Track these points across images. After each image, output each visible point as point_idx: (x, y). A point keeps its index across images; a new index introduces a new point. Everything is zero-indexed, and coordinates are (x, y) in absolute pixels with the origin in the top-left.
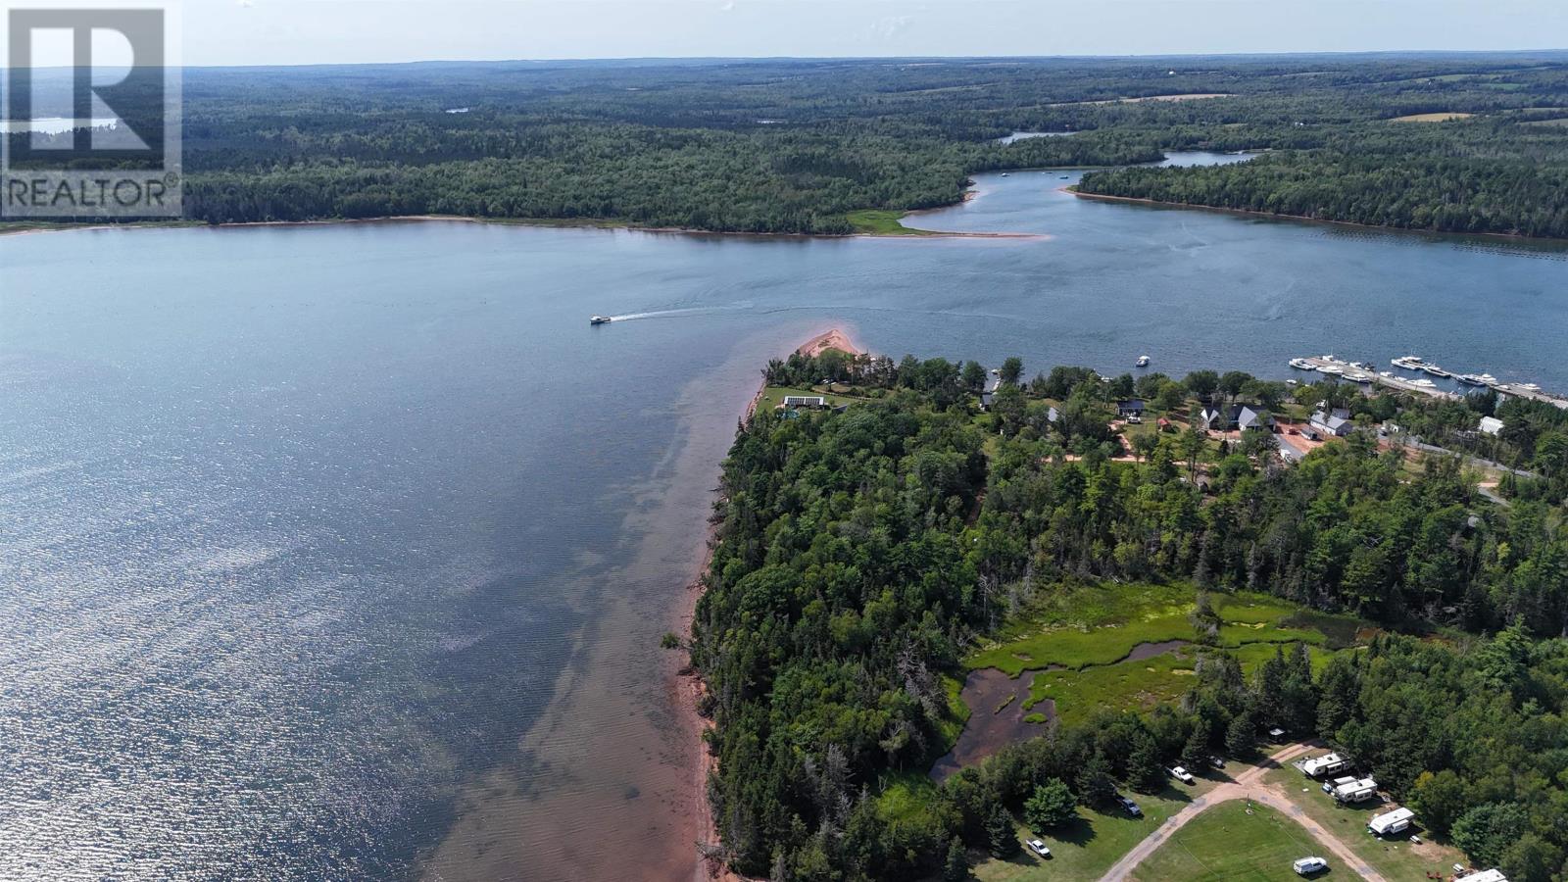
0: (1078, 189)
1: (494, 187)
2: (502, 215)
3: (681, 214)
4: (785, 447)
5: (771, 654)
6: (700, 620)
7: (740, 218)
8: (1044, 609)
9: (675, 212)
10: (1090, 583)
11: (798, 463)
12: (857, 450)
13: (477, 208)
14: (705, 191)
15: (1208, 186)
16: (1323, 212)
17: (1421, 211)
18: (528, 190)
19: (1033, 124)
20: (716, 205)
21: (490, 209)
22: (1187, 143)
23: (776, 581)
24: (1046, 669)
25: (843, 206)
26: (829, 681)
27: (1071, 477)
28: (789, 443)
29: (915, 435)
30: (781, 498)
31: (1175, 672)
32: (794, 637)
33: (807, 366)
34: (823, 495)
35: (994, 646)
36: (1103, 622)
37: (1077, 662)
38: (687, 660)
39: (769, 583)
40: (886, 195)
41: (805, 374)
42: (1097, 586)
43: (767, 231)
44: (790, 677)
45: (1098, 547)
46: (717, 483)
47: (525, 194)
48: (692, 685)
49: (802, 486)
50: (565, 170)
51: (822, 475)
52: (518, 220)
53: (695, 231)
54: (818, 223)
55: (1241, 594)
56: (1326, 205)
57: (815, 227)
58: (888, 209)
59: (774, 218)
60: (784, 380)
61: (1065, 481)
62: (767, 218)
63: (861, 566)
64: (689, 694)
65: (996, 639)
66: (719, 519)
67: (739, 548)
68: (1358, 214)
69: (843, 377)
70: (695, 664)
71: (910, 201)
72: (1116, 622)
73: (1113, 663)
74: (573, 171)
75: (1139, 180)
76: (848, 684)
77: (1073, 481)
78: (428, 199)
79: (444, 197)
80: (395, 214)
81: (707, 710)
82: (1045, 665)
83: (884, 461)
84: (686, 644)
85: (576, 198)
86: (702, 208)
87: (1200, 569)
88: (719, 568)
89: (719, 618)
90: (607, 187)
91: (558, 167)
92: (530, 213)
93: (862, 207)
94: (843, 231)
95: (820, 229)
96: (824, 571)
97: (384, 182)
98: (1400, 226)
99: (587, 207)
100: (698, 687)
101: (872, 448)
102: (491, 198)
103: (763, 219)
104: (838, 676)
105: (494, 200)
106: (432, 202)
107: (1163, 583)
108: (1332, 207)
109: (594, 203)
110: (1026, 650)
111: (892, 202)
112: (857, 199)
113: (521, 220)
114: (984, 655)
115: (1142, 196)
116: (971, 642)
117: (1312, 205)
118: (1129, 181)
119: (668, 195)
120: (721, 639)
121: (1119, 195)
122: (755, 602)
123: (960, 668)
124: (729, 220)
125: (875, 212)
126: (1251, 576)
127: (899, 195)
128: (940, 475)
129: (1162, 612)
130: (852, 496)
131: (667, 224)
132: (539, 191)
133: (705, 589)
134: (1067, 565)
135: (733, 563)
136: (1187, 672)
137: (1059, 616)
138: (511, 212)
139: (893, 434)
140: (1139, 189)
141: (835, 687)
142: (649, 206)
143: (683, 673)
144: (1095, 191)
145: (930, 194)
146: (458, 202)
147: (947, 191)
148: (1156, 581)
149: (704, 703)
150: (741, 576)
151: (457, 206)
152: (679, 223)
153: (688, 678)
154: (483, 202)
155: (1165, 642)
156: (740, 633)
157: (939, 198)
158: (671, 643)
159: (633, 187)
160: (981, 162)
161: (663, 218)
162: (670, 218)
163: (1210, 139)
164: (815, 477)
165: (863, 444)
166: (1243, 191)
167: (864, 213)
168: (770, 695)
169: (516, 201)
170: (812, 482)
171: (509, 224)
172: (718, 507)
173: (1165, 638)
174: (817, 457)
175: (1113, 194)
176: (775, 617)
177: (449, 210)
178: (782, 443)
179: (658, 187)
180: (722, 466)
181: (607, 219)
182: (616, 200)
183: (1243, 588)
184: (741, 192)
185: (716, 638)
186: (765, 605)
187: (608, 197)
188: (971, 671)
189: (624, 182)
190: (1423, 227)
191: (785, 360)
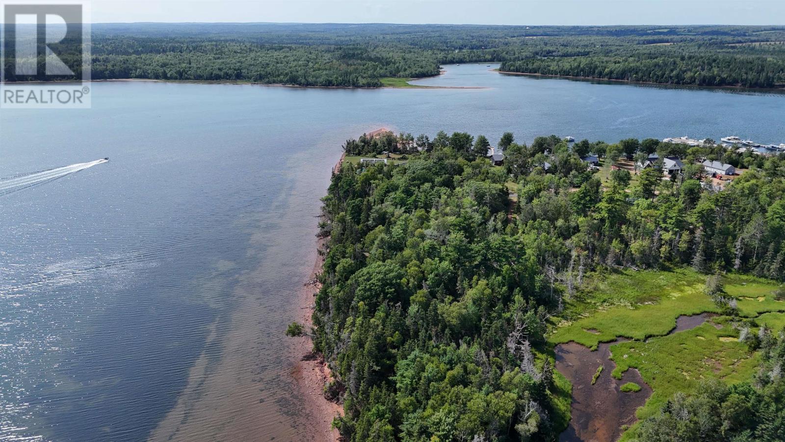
0: (500, 70)
1: (171, 64)
2: (176, 78)
3: (282, 77)
4: (370, 184)
5: (389, 338)
6: (320, 311)
7: (317, 78)
8: (591, 292)
9: (279, 76)
10: (616, 271)
11: (382, 192)
12: (423, 184)
13: (161, 74)
14: (296, 66)
15: (571, 66)
16: (635, 77)
17: (689, 75)
18: (191, 65)
19: (465, 46)
20: (303, 71)
21: (169, 75)
22: (548, 53)
23: (386, 274)
24: (616, 341)
25: (374, 75)
26: (451, 364)
27: (585, 196)
28: (372, 181)
29: (460, 175)
30: (373, 215)
31: (721, 339)
32: (408, 322)
33: (372, 143)
34: (405, 212)
35: (565, 324)
36: (642, 300)
37: (639, 334)
38: (310, 346)
39: (380, 276)
40: (398, 70)
41: (371, 148)
42: (622, 274)
43: (333, 85)
44: (414, 360)
45: (616, 246)
46: (320, 212)
47: (190, 68)
48: (317, 369)
49: (388, 207)
50: (214, 57)
51: (402, 199)
52: (185, 81)
53: (291, 85)
54: (362, 81)
55: (732, 276)
56: (637, 73)
57: (361, 84)
58: (400, 77)
59: (337, 78)
60: (357, 151)
61: (581, 199)
62: (333, 78)
63: (451, 261)
64: (314, 378)
65: (565, 318)
66: (325, 234)
67: (348, 251)
68: (655, 78)
69: (395, 150)
70: (318, 350)
71: (411, 73)
72: (651, 300)
73: (668, 334)
74: (219, 58)
75: (533, 63)
76: (471, 366)
77: (588, 198)
78: (132, 70)
79: (141, 68)
80: (110, 78)
81: (334, 394)
82: (614, 338)
83: (443, 190)
84: (309, 332)
85: (220, 69)
86: (294, 73)
87: (698, 258)
88: (332, 267)
89: (338, 308)
90: (239, 64)
91: (211, 56)
92: (192, 77)
93: (385, 76)
94: (377, 86)
95: (364, 84)
96: (423, 266)
97: (104, 61)
98: (678, 83)
99: (227, 74)
100: (322, 371)
101: (433, 182)
102: (169, 69)
103: (330, 79)
104: (459, 358)
105: (171, 70)
106: (134, 71)
107: (669, 270)
108: (640, 74)
109: (230, 72)
110: (594, 326)
111: (401, 73)
112: (382, 71)
113: (187, 81)
114: (561, 331)
115: (536, 72)
116: (547, 321)
117: (629, 74)
118: (527, 65)
119: (274, 68)
120: (342, 326)
121: (522, 72)
122: (369, 293)
123: (546, 343)
124: (310, 79)
125: (393, 79)
126: (737, 262)
127: (405, 70)
128: (487, 198)
129: (682, 291)
130: (428, 212)
131: (274, 82)
132: (198, 66)
133: (320, 286)
134: (596, 259)
135: (344, 263)
136: (731, 339)
137: (605, 297)
138: (181, 77)
139: (445, 174)
140: (534, 69)
141: (457, 370)
142: (263, 73)
143: (308, 358)
144: (509, 70)
145: (421, 70)
146: (149, 71)
147: (431, 68)
148: (664, 268)
149: (331, 387)
150: (353, 272)
151: (149, 74)
152: (281, 82)
153: (312, 363)
154: (165, 72)
155: (698, 314)
156: (359, 321)
157: (427, 72)
158: (295, 331)
159: (253, 65)
160: (445, 59)
161: (271, 79)
162: (275, 79)
163: (559, 51)
164: (397, 201)
165: (426, 180)
166: (591, 68)
167: (386, 79)
168: (394, 378)
169: (184, 71)
170: (395, 204)
171: (180, 83)
172: (323, 226)
173: (698, 312)
174: (395, 188)
175: (519, 72)
176: (388, 305)
177: (144, 76)
178: (367, 182)
179: (268, 64)
180: (323, 200)
181: (238, 80)
182: (243, 71)
183: (729, 271)
184: (317, 66)
185: (336, 326)
186: (378, 295)
187: (238, 69)
188: (556, 345)
189: (247, 63)
190: (690, 83)
191: (357, 140)
